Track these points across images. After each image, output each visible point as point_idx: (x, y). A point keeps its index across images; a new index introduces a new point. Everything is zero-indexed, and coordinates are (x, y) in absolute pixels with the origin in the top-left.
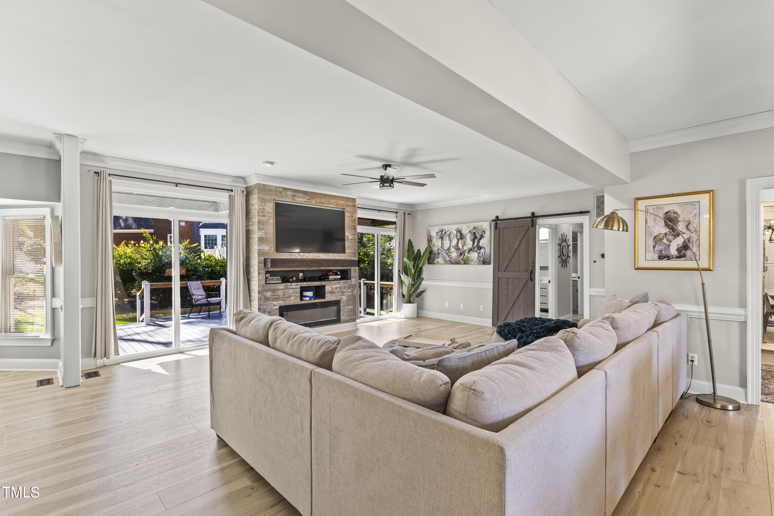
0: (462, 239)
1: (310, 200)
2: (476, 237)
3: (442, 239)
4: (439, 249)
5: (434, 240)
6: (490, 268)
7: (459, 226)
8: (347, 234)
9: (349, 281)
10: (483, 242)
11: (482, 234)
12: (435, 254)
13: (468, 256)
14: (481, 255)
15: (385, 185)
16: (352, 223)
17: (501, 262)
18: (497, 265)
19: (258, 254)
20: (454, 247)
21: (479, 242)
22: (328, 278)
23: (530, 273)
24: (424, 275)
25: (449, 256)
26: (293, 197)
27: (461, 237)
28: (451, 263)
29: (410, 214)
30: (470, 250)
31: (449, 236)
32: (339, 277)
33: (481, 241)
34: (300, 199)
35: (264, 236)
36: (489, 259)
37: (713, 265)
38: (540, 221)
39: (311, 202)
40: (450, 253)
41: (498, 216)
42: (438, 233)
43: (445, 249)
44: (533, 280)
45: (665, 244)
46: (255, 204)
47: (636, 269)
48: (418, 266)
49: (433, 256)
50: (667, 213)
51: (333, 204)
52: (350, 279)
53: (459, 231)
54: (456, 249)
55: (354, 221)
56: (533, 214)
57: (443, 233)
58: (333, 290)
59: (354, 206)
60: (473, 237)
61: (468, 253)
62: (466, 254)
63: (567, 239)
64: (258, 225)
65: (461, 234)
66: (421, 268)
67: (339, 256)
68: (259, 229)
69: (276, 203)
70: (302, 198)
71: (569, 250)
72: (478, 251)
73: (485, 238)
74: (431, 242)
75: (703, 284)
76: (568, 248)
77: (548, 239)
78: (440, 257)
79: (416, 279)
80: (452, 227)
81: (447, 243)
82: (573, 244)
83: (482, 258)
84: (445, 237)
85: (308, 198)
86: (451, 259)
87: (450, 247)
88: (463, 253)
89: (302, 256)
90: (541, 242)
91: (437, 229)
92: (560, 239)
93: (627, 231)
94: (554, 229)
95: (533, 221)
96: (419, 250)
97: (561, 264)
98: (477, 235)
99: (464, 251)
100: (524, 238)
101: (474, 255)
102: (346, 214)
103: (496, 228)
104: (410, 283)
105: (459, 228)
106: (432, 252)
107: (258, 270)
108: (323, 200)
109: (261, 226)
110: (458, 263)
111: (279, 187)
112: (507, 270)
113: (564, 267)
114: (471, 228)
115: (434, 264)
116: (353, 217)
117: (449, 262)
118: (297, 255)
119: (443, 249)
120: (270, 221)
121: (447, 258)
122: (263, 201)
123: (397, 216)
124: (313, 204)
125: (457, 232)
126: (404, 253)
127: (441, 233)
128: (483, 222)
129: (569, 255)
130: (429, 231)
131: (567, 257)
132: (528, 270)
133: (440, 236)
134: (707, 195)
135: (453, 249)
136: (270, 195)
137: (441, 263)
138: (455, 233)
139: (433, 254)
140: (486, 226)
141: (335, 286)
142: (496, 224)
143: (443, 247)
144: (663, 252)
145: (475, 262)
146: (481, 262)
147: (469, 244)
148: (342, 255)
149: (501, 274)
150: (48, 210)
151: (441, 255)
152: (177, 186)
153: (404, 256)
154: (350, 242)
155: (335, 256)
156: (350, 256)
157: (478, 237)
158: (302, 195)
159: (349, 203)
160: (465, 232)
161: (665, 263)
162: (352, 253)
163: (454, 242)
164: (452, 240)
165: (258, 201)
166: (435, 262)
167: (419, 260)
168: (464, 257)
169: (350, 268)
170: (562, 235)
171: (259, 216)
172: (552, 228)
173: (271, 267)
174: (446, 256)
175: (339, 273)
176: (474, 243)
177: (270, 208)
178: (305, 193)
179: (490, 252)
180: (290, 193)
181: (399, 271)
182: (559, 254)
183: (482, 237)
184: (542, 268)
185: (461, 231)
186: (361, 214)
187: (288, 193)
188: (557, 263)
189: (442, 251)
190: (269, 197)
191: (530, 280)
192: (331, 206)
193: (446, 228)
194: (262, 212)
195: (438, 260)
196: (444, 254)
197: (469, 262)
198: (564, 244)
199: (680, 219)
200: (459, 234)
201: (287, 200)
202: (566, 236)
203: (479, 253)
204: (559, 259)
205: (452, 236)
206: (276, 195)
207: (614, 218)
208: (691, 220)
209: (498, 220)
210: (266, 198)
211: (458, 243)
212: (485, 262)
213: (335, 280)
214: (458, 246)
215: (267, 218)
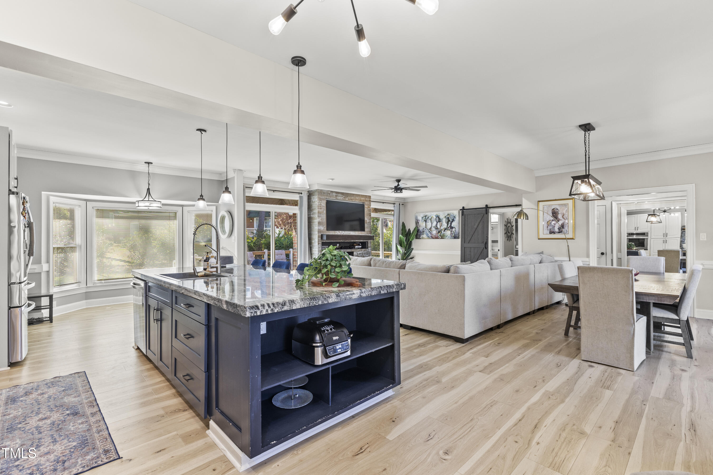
0: (440, 222)
1: (345, 198)
2: (449, 221)
3: (426, 222)
4: (423, 229)
5: (420, 223)
6: (458, 242)
7: (438, 213)
8: (366, 219)
9: (367, 249)
10: (454, 224)
11: (454, 219)
12: (421, 232)
13: (444, 233)
14: (453, 232)
15: (398, 191)
16: (369, 212)
17: (466, 237)
18: (463, 239)
19: (318, 232)
20: (434, 227)
21: (451, 224)
22: (355, 248)
23: (485, 243)
24: (413, 247)
25: (431, 233)
26: (336, 196)
27: (439, 220)
28: (432, 238)
29: (403, 204)
30: (445, 229)
31: (431, 220)
32: (360, 247)
33: (453, 223)
34: (340, 198)
35: (321, 221)
36: (458, 235)
37: (575, 236)
38: (491, 210)
39: (346, 199)
40: (431, 231)
41: (464, 207)
42: (423, 217)
43: (428, 228)
44: (487, 249)
45: (553, 226)
46: (316, 201)
47: (539, 239)
48: (409, 240)
49: (420, 233)
50: (553, 209)
51: (358, 200)
52: (368, 248)
53: (438, 217)
54: (435, 228)
55: (370, 210)
56: (487, 206)
57: (427, 217)
58: (358, 255)
59: (370, 201)
60: (447, 221)
61: (444, 231)
62: (442, 232)
63: (511, 221)
64: (318, 214)
65: (439, 219)
66: (411, 242)
67: (361, 233)
68: (318, 216)
69: (327, 201)
70: (341, 197)
71: (513, 229)
72: (451, 230)
73: (455, 221)
74: (418, 224)
75: (568, 246)
76: (512, 227)
77: (498, 221)
78: (424, 234)
79: (408, 249)
80: (432, 213)
81: (429, 225)
82: (516, 225)
83: (454, 234)
84: (428, 220)
85: (344, 197)
86: (432, 236)
87: (431, 227)
88: (441, 231)
89: (341, 233)
90: (492, 223)
91: (422, 215)
92: (506, 221)
93: (528, 219)
94: (502, 215)
95: (486, 210)
96: (409, 229)
97: (507, 238)
98: (450, 219)
99: (441, 230)
100: (481, 222)
101: (448, 233)
102: (365, 206)
103: (463, 215)
104: (404, 252)
105: (438, 214)
106: (419, 231)
107: (318, 242)
108: (352, 198)
109: (319, 215)
110: (437, 238)
111: (329, 191)
112: (470, 242)
113: (509, 240)
114: (446, 215)
115: (420, 238)
116: (369, 208)
117: (431, 238)
118: (338, 233)
119: (426, 229)
120: (324, 212)
121: (430, 235)
122: (320, 199)
123: (394, 206)
124: (347, 200)
125: (436, 217)
126: (399, 232)
127: (425, 217)
128: (454, 211)
129: (513, 232)
130: (417, 216)
131: (511, 234)
132: (484, 242)
133: (424, 219)
134: (571, 200)
135: (433, 229)
136: (324, 196)
137: (425, 238)
138: (435, 217)
139: (420, 232)
140: (456, 213)
141: (359, 252)
142: (463, 212)
143: (426, 227)
144: (552, 230)
145: (449, 237)
146: (453, 237)
147: (445, 225)
148: (363, 232)
149: (467, 245)
150: (215, 207)
151: (425, 232)
152: (274, 192)
153: (399, 233)
154: (368, 224)
155: (359, 233)
156: (368, 233)
157: (451, 220)
158: (341, 195)
159: (367, 199)
160: (441, 217)
161: (553, 236)
162: (369, 231)
163: (435, 224)
164: (433, 222)
165: (318, 200)
166: (421, 237)
167: (410, 237)
168: (441, 234)
169: (368, 241)
170: (507, 219)
171: (318, 209)
172: (500, 215)
173: (327, 239)
174: (428, 233)
175: (360, 244)
176: (448, 224)
177: (324, 204)
178: (342, 194)
179: (459, 231)
180: (334, 194)
181: (396, 244)
182: (505, 232)
183: (453, 220)
184: (493, 242)
185: (439, 216)
186: (374, 205)
187: (333, 194)
188: (504, 238)
189: (426, 230)
190: (323, 197)
191: (485, 248)
192: (357, 201)
193: (428, 214)
194: (320, 206)
195: (423, 236)
196: (428, 232)
197: (445, 237)
198: (509, 225)
199: (559, 213)
200: (437, 218)
201: (333, 199)
202: (511, 220)
203: (451, 231)
204: (506, 235)
205: (433, 219)
206: (327, 196)
207: (521, 213)
208: (565, 213)
209: (464, 209)
210: (322, 197)
211: (437, 224)
212: (455, 237)
213: (358, 248)
214: (437, 226)
215: (322, 210)
